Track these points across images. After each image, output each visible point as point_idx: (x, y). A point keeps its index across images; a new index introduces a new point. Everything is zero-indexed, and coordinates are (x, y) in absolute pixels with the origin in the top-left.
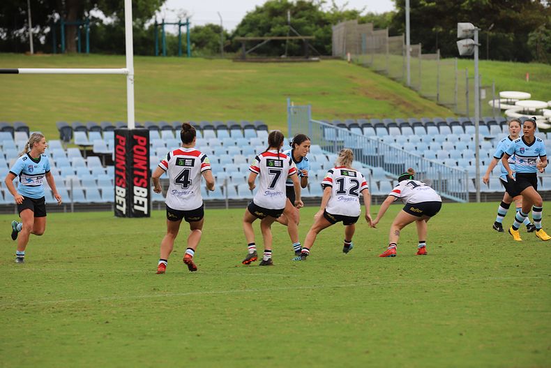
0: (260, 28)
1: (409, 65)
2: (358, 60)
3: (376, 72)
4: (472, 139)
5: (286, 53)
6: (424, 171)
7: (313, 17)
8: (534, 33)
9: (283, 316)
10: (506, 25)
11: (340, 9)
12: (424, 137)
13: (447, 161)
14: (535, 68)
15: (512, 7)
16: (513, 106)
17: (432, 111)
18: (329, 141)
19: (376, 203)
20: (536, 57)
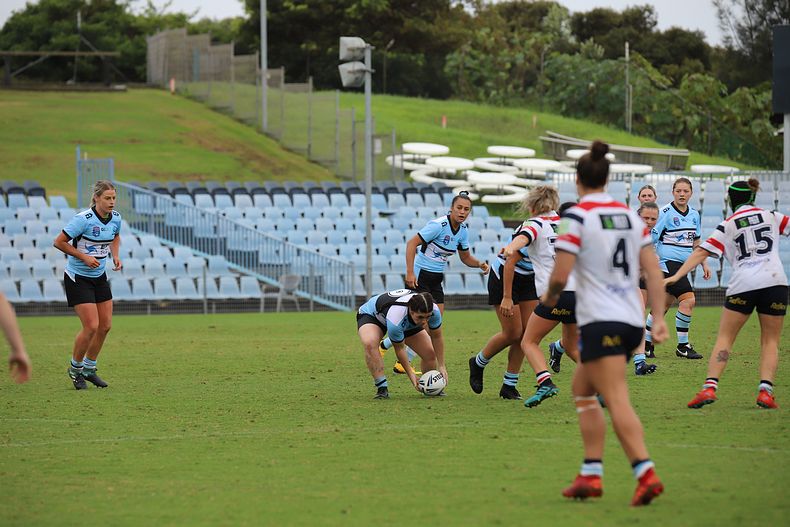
0: (32, 38)
1: (265, 101)
2: (186, 90)
3: (215, 109)
4: (361, 214)
5: (75, 78)
6: (287, 262)
7: (117, 22)
8: (456, 55)
9: (69, 484)
10: (413, 42)
11: (158, 12)
12: (288, 210)
13: (323, 247)
14: (454, 107)
15: (422, 14)
16: (422, 166)
17: (300, 170)
18: (142, 215)
19: (214, 310)
20: (457, 92)
